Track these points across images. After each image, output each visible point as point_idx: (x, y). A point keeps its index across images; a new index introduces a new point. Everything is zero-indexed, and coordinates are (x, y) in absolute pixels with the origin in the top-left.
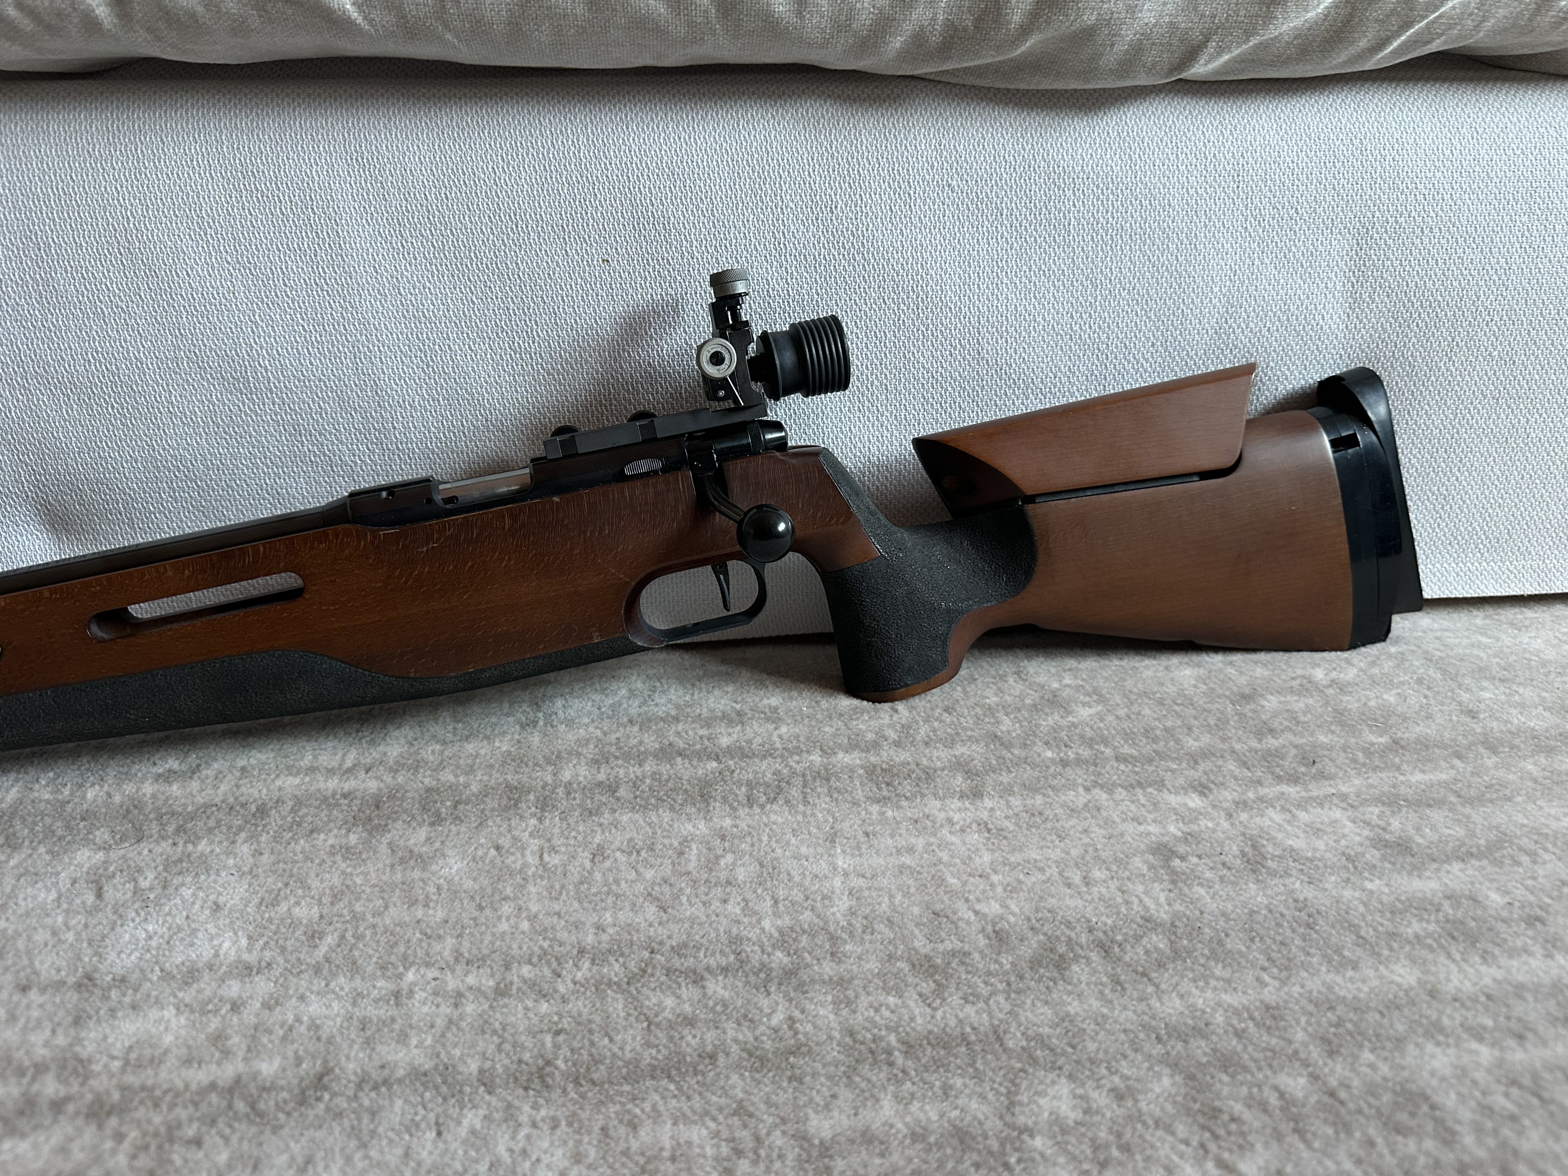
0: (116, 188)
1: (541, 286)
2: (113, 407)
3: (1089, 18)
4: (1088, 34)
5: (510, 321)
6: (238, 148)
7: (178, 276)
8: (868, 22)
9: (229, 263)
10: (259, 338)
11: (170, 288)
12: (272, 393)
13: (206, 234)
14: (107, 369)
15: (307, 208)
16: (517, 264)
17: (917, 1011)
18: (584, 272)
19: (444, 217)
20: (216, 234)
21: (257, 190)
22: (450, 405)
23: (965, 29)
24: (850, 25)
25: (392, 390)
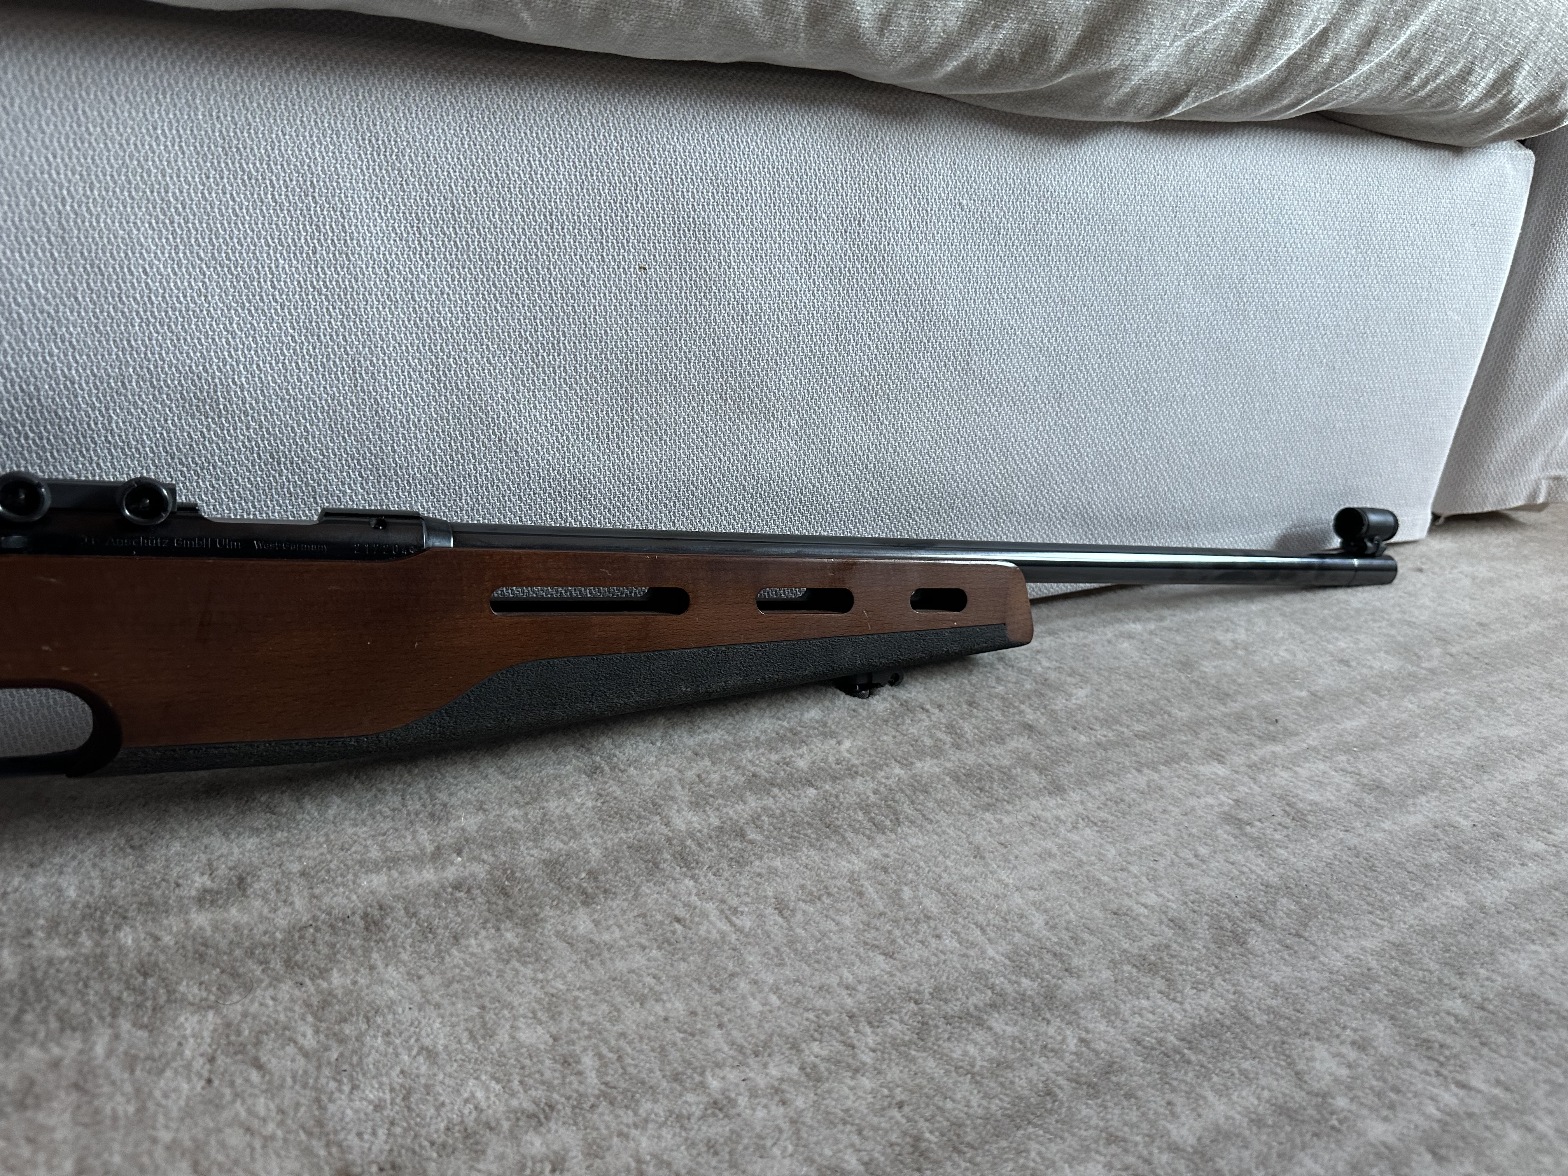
0: (47, 159)
1: (572, 294)
2: (27, 438)
3: (1115, 63)
4: (1109, 75)
5: (536, 331)
6: (218, 117)
7: (132, 274)
8: (935, 45)
9: (201, 260)
10: (236, 350)
11: (120, 288)
12: (246, 416)
13: (172, 222)
14: (22, 390)
15: (306, 196)
16: (549, 269)
17: (1170, 1009)
18: (620, 280)
19: (471, 214)
20: (186, 222)
21: (244, 171)
22: (461, 425)
23: (1012, 61)
24: (918, 47)
25: (395, 408)
